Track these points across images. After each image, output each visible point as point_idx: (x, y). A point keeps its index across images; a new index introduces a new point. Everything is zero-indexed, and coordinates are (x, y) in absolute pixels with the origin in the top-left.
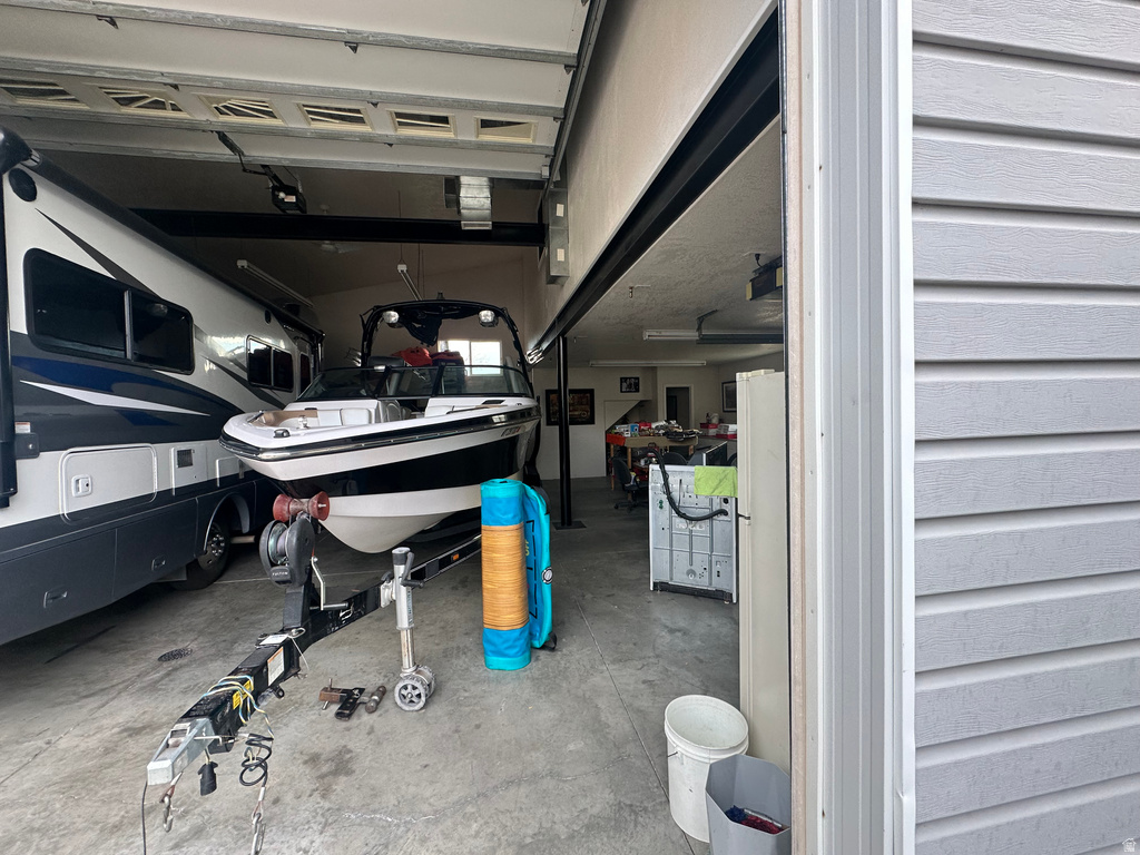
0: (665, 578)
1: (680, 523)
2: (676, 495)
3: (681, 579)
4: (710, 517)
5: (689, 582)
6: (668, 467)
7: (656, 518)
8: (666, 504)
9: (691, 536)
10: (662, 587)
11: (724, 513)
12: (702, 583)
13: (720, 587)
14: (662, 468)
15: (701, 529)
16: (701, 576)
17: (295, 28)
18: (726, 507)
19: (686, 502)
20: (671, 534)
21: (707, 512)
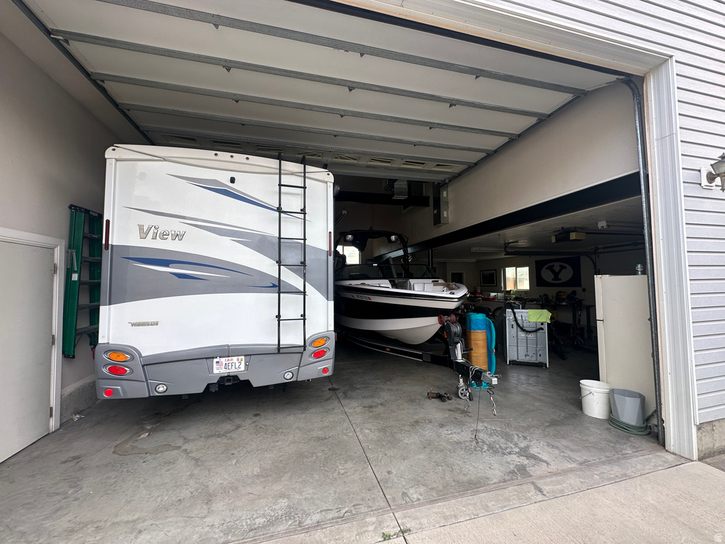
0: (515, 358)
1: (522, 335)
2: (520, 322)
3: (522, 358)
4: (536, 331)
5: (527, 359)
6: (515, 310)
7: (510, 332)
8: (515, 326)
9: (527, 340)
10: (514, 363)
11: (542, 329)
12: (533, 360)
13: (541, 361)
14: (513, 310)
15: (531, 336)
16: (532, 356)
17: (402, 140)
18: (542, 326)
19: (526, 325)
20: (517, 339)
21: (534, 329)
